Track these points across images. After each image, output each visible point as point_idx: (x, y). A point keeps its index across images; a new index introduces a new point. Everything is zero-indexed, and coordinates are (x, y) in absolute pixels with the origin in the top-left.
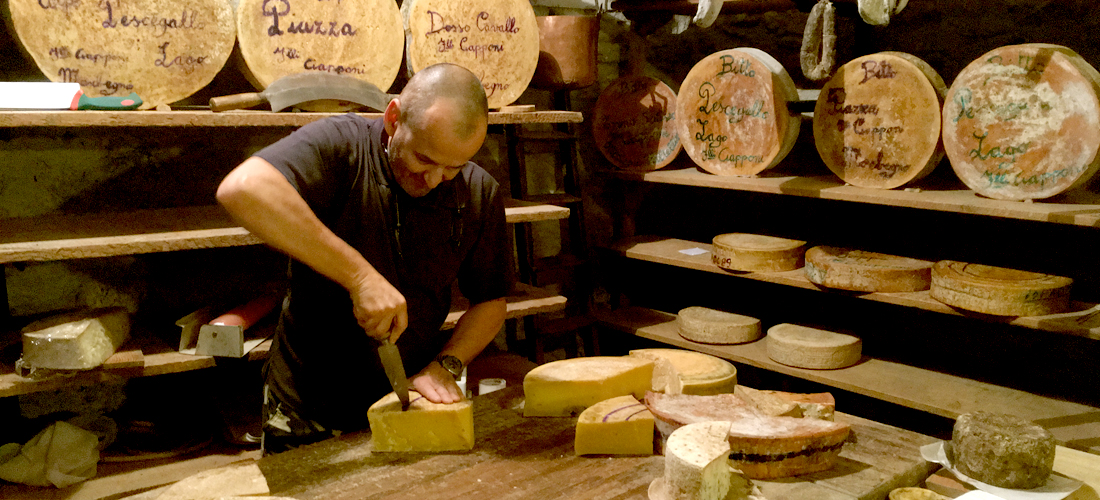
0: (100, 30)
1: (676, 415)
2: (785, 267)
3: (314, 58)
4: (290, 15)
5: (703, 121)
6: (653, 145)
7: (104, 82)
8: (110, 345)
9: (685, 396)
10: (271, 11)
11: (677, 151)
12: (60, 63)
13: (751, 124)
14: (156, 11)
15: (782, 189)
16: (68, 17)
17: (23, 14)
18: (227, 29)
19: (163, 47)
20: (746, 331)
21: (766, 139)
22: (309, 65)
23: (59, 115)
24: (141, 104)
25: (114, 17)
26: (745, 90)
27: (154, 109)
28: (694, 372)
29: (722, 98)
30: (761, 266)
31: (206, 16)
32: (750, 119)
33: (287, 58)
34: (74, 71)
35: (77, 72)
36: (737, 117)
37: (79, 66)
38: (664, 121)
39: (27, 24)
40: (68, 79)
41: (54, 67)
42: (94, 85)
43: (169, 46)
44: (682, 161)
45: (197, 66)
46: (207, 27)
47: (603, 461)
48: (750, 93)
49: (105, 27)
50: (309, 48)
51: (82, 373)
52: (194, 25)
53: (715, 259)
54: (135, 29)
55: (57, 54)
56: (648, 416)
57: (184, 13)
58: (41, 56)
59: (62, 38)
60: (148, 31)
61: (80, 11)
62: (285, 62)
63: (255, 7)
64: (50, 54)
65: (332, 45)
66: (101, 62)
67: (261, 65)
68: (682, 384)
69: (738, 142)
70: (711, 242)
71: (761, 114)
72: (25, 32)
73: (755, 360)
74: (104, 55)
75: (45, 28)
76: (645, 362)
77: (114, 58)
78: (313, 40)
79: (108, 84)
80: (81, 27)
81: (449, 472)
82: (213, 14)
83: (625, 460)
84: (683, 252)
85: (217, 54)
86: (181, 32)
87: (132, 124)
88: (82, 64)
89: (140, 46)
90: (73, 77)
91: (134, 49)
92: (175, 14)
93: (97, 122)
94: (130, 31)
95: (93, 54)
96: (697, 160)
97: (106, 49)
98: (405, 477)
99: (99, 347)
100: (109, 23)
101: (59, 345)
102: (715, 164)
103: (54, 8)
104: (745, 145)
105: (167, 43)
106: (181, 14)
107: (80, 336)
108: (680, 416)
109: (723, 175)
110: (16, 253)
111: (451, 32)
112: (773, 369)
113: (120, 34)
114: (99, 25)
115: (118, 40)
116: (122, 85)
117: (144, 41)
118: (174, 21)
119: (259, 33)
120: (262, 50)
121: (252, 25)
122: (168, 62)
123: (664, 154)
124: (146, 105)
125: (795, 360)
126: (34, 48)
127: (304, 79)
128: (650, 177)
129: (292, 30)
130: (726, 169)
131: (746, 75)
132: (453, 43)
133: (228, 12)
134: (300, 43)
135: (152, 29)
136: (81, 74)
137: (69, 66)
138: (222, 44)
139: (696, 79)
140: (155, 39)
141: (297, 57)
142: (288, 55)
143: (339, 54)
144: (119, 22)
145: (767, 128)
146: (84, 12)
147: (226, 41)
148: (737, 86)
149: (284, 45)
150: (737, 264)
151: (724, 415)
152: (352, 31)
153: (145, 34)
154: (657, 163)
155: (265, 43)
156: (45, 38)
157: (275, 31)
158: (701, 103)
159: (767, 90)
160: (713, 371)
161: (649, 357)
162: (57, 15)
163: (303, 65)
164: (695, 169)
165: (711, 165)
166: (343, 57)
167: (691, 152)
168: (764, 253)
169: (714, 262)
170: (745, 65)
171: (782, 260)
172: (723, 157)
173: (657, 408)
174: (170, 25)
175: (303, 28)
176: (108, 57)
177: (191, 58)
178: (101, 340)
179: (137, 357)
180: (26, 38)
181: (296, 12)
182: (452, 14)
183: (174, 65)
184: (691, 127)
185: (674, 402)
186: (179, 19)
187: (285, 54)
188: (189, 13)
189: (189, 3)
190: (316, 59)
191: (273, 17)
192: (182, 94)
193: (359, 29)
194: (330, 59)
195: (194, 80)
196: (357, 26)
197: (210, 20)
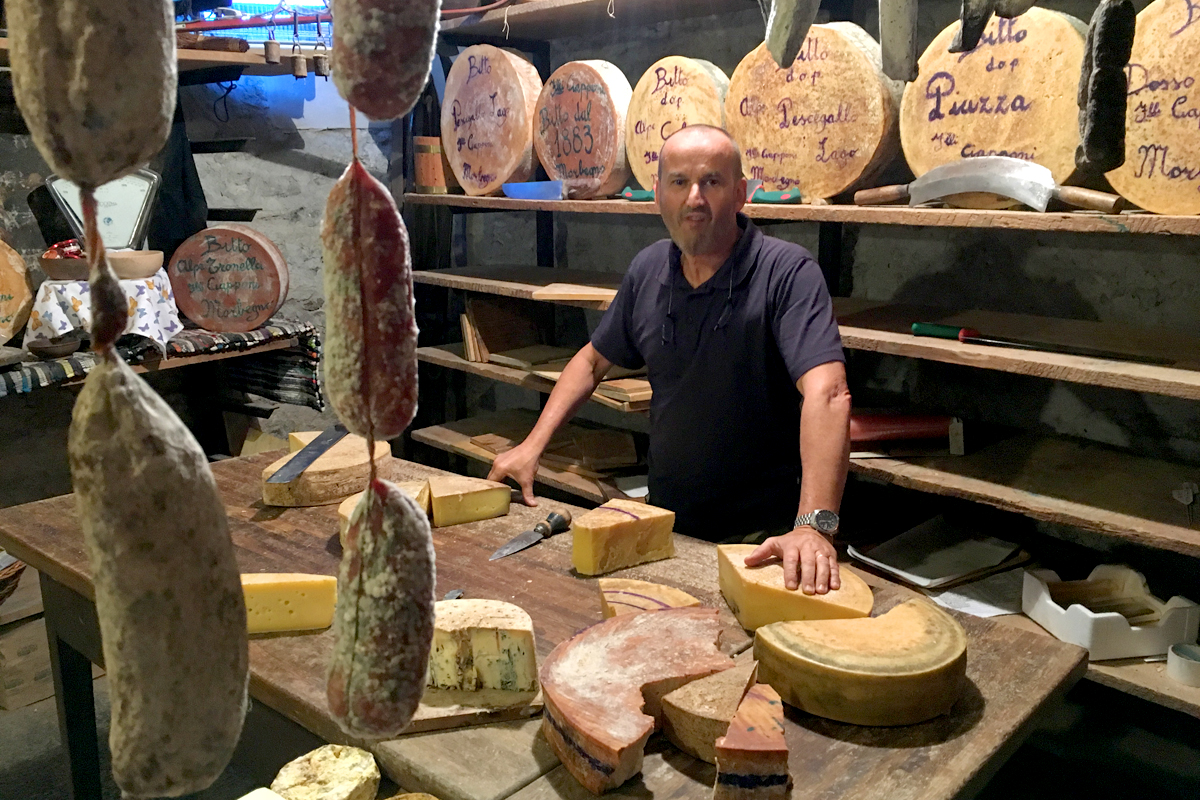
0: (778, 131)
3: (973, 143)
4: (954, 92)
7: (780, 177)
10: (935, 91)
12: (752, 162)
14: (818, 108)
16: (758, 122)
17: (731, 122)
18: (875, 118)
19: (823, 143)
22: (967, 151)
25: (788, 118)
27: (810, 203)
31: (860, 108)
33: (944, 145)
34: (760, 168)
35: (762, 169)
37: (764, 164)
40: (757, 176)
41: (749, 166)
42: (773, 180)
43: (827, 141)
45: (849, 160)
49: (781, 128)
50: (970, 132)
52: (848, 118)
54: (802, 127)
55: (751, 155)
57: (840, 106)
59: (754, 140)
60: (812, 129)
62: (942, 151)
63: (919, 90)
64: (747, 154)
65: (997, 124)
66: (778, 159)
67: (916, 155)
74: (780, 153)
75: (744, 133)
77: (787, 156)
78: (975, 121)
79: (782, 180)
80: (766, 129)
82: (865, 104)
85: (867, 146)
86: (837, 127)
88: (766, 163)
89: (806, 143)
90: (761, 174)
91: (801, 145)
92: (833, 109)
94: (798, 130)
95: (773, 153)
97: (782, 148)
100: (784, 124)
103: (750, 114)
105: (825, 139)
106: (837, 107)
111: (1158, 91)
113: (791, 133)
114: (777, 127)
115: (790, 139)
116: (792, 180)
117: (809, 138)
118: (831, 116)
119: (920, 120)
120: (920, 138)
121: (914, 111)
122: (826, 157)
127: (957, 169)
129: (954, 111)
132: (1160, 107)
133: (877, 100)
134: (960, 126)
135: (815, 126)
136: (766, 171)
137: (758, 165)
138: (871, 135)
140: (817, 135)
141: (955, 143)
142: (946, 142)
143: (1006, 135)
144: (791, 122)
147: (875, 132)
149: (943, 131)
152: (1025, 105)
153: (809, 131)
155: (925, 129)
156: (744, 141)
157: (936, 114)
162: (751, 120)
163: (960, 151)
166: (1009, 140)
174: (828, 121)
175: (966, 107)
176: (783, 155)
177: (844, 151)
181: (961, 90)
182: (1164, 63)
186: (835, 113)
187: (943, 141)
188: (845, 106)
189: (844, 96)
190: (976, 144)
191: (935, 99)
192: (836, 188)
193: (1034, 101)
194: (992, 142)
195: (846, 175)
196: (1033, 98)
197: (861, 112)
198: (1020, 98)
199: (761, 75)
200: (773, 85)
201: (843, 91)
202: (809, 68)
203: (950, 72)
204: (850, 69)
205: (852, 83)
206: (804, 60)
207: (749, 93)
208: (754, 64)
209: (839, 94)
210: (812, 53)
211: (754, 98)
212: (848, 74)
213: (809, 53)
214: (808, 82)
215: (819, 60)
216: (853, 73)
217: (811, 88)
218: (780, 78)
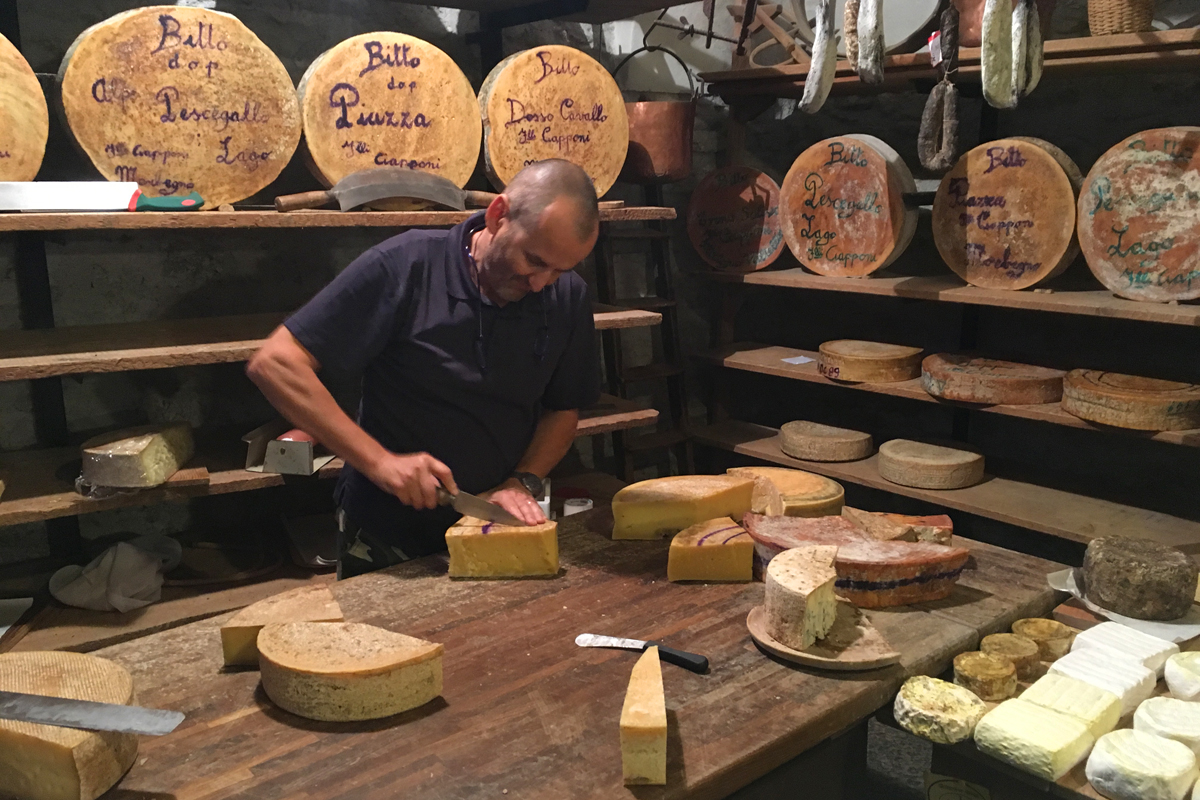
0: (158, 124)
1: (776, 538)
2: (899, 377)
3: (385, 152)
4: (359, 104)
5: (809, 216)
6: (754, 245)
7: (163, 179)
8: (173, 461)
9: (787, 518)
10: (339, 101)
11: (780, 249)
12: (117, 161)
13: (863, 219)
14: (216, 103)
15: (896, 290)
16: (124, 111)
17: (77, 108)
18: (292, 121)
19: (225, 143)
20: (856, 447)
21: (879, 235)
22: (380, 159)
23: (117, 217)
24: (202, 204)
25: (173, 110)
26: (856, 182)
27: (216, 209)
28: (798, 491)
29: (831, 190)
30: (872, 376)
31: (271, 108)
32: (862, 214)
33: (356, 152)
34: (131, 168)
35: (135, 170)
36: (847, 211)
37: (137, 163)
38: (766, 215)
39: (82, 119)
40: (125, 178)
41: (110, 165)
42: (154, 184)
43: (231, 141)
44: (786, 260)
45: (261, 162)
46: (271, 120)
47: (698, 587)
48: (861, 185)
49: (164, 121)
50: (380, 142)
51: (145, 491)
52: (257, 118)
53: (821, 369)
54: (195, 122)
55: (113, 151)
56: (747, 539)
57: (247, 104)
58: (97, 153)
59: (118, 133)
60: (209, 125)
61: (137, 104)
62: (354, 157)
63: (322, 98)
64: (106, 150)
65: (404, 137)
66: (159, 159)
67: (328, 160)
68: (785, 505)
69: (848, 239)
70: (817, 350)
71: (874, 207)
72: (80, 127)
73: (865, 478)
74: (162, 151)
75: (101, 123)
76: (744, 482)
77: (174, 154)
78: (384, 132)
79: (167, 183)
80: (138, 121)
81: (532, 599)
82: (277, 105)
83: (722, 586)
84: (787, 360)
85: (282, 149)
86: (244, 126)
87: (194, 226)
88: (140, 162)
89: (202, 141)
90: (131, 176)
91: (194, 145)
92: (237, 106)
93: (157, 224)
94: (190, 125)
95: (152, 151)
96: (804, 260)
97: (165, 145)
98: (485, 603)
99: (162, 464)
101: (121, 461)
102: (822, 264)
103: (110, 101)
104: (856, 242)
105: (229, 138)
106: (243, 105)
107: (142, 452)
108: (782, 540)
109: (831, 276)
110: (74, 364)
111: (533, 122)
112: (885, 489)
113: (179, 129)
114: (157, 119)
115: (178, 135)
116: (182, 184)
117: (205, 136)
118: (236, 114)
119: (327, 126)
120: (329, 144)
121: (318, 117)
123: (766, 254)
124: (208, 205)
125: (908, 479)
126: (90, 146)
127: (374, 175)
128: (751, 279)
129: (362, 121)
130: (834, 269)
131: (858, 164)
132: (535, 134)
133: (293, 103)
134: (370, 136)
135: (213, 123)
136: (140, 173)
137: (125, 164)
138: (287, 138)
139: (802, 169)
140: (216, 133)
141: (367, 151)
142: (358, 149)
143: (413, 147)
144: (178, 116)
145: (880, 224)
146: (141, 105)
147: (292, 135)
148: (848, 177)
149: (354, 138)
150: (845, 374)
151: (831, 539)
152: (426, 122)
153: (206, 128)
154: (758, 263)
155: (334, 136)
156: (101, 134)
157: (343, 123)
158: (807, 197)
159: (880, 181)
160: (818, 492)
161: (748, 476)
162: (113, 110)
163: (373, 159)
164: (800, 269)
165: (818, 265)
166: (416, 151)
167: (796, 250)
168: (876, 362)
169: (821, 372)
170: (856, 153)
171: (896, 370)
172: (832, 254)
173: (757, 531)
174: (232, 119)
175: (373, 119)
176: (167, 154)
177: (254, 154)
178: (164, 457)
179: (201, 474)
180: (80, 135)
181: (366, 102)
182: (534, 101)
183: (237, 162)
184: (796, 223)
185: (776, 524)
186: (241, 112)
187: (354, 148)
188: (252, 105)
189: (252, 94)
190: (388, 153)
191: (341, 108)
192: (245, 192)
193: (433, 120)
194: (402, 153)
195: (258, 178)
196: (432, 117)
197: (274, 113)
198: (420, 115)
199: (128, 54)
200: (148, 69)
201: (249, 88)
202: (201, 57)
203: (352, 85)
204: (257, 66)
205: (261, 81)
206: (193, 46)
207: (108, 73)
208: (114, 39)
209: (245, 91)
210: (204, 41)
211: (114, 81)
212: (255, 71)
213: (200, 39)
214: (201, 72)
215: (216, 50)
216: (262, 70)
217: (207, 80)
218: (158, 61)
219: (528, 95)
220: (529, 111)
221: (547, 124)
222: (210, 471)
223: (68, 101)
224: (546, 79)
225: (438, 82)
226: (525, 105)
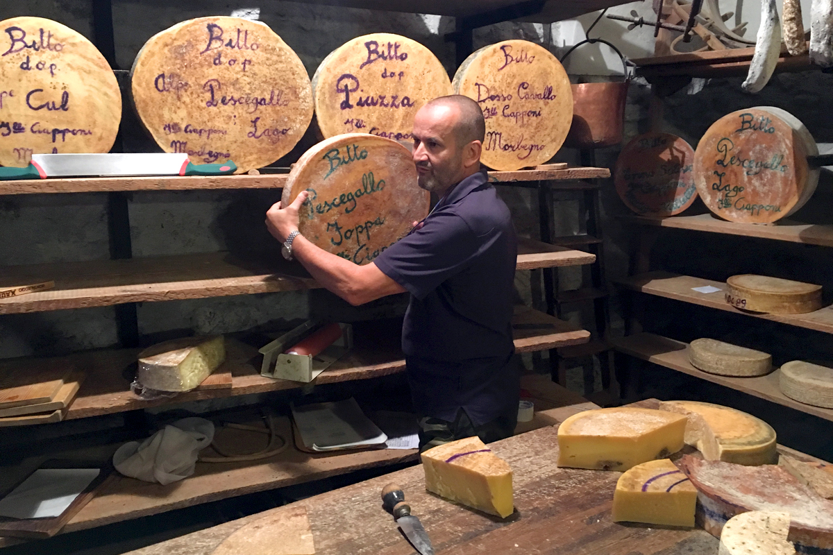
0: (204, 108)
1: (719, 489)
2: (801, 310)
3: (377, 127)
4: (359, 90)
5: (720, 172)
6: (670, 195)
7: (207, 151)
8: (206, 368)
9: (726, 464)
10: (343, 88)
11: (693, 200)
12: (172, 137)
13: (769, 176)
14: (249, 92)
15: (801, 238)
16: (179, 98)
17: (143, 96)
18: (306, 104)
19: (255, 122)
20: (758, 365)
21: (784, 190)
22: (374, 133)
23: (169, 180)
24: (236, 170)
25: (216, 97)
26: (764, 145)
27: (246, 173)
28: (733, 434)
29: (740, 152)
30: (776, 308)
31: (290, 95)
32: (768, 172)
33: (355, 127)
34: (183, 143)
35: (186, 144)
36: (755, 169)
37: (187, 138)
38: (681, 174)
39: (147, 105)
40: (178, 150)
41: (167, 140)
42: (199, 154)
43: (260, 120)
44: (698, 207)
45: (281, 137)
46: (291, 104)
47: (643, 532)
48: (769, 148)
49: (209, 106)
50: (374, 119)
51: (181, 394)
52: (279, 102)
53: (729, 299)
54: (233, 106)
55: (169, 129)
56: (688, 488)
57: (272, 92)
58: (157, 130)
59: (174, 116)
60: (243, 109)
61: (188, 93)
62: (354, 131)
63: (330, 85)
64: (165, 129)
65: (393, 115)
66: (205, 135)
67: (334, 134)
68: (721, 448)
69: (755, 193)
70: (725, 282)
71: (780, 167)
72: (145, 111)
73: (767, 394)
74: (207, 129)
75: (161, 108)
76: (678, 418)
77: (215, 131)
78: (377, 112)
79: (210, 154)
80: (189, 106)
82: (295, 92)
83: (666, 532)
84: (695, 289)
85: (298, 126)
86: (269, 109)
87: (227, 187)
88: (190, 138)
89: (237, 121)
90: (182, 148)
91: (231, 124)
92: (265, 93)
93: (199, 186)
94: (228, 109)
95: (199, 129)
96: (714, 209)
97: (209, 124)
99: (196, 371)
100: (212, 103)
101: (164, 371)
102: (731, 212)
103: (168, 91)
104: (762, 195)
105: (258, 118)
106: (270, 93)
107: (180, 364)
108: (725, 492)
109: (738, 222)
110: (133, 295)
111: (495, 101)
112: (786, 404)
113: (220, 112)
114: (204, 104)
115: (220, 117)
116: (221, 154)
117: (239, 117)
118: (264, 99)
119: (333, 108)
120: (335, 122)
121: (327, 101)
122: (258, 133)
123: (681, 202)
124: (240, 170)
125: (808, 398)
126: (152, 125)
128: (668, 223)
129: (360, 104)
130: (742, 217)
131: (766, 131)
132: (497, 110)
133: (308, 90)
134: (366, 115)
135: (246, 106)
136: (189, 145)
137: (179, 139)
138: (302, 118)
139: (715, 135)
140: (248, 115)
141: (364, 126)
142: (356, 125)
143: (399, 123)
144: (220, 102)
145: (785, 181)
146: (192, 93)
147: (306, 115)
148: (756, 142)
149: (353, 117)
150: (752, 305)
151: (774, 494)
152: (410, 103)
153: (240, 111)
154: (673, 210)
155: (338, 115)
156: (161, 117)
157: (346, 105)
158: (719, 157)
159: (786, 145)
160: (752, 435)
161: (681, 411)
162: (170, 97)
164: (708, 215)
165: (727, 213)
166: (402, 125)
167: (707, 200)
168: (781, 296)
169: (728, 302)
170: (765, 122)
171: (798, 304)
172: (740, 205)
173: (699, 479)
174: (260, 103)
175: (369, 101)
176: (211, 131)
177: (277, 130)
178: (199, 365)
179: (226, 379)
180: (145, 117)
181: (364, 89)
182: (497, 85)
183: (263, 137)
184: (708, 178)
185: (715, 471)
186: (268, 97)
187: (354, 124)
188: (277, 92)
189: (276, 84)
190: (379, 128)
191: (345, 94)
192: (268, 160)
193: (416, 101)
194: (391, 127)
195: (279, 149)
196: (415, 99)
197: (293, 98)
198: (406, 98)
199: (182, 55)
200: (197, 66)
201: (275, 80)
202: (238, 56)
203: (354, 75)
204: (281, 62)
205: (284, 73)
206: (233, 47)
207: (167, 70)
208: (173, 43)
209: (271, 81)
210: (241, 43)
211: (172, 76)
212: (280, 66)
213: (238, 42)
214: (238, 67)
215: (250, 50)
216: (285, 65)
217: (242, 73)
218: (205, 60)
219: (492, 80)
220: (492, 93)
221: (507, 102)
222: (234, 375)
223: (136, 91)
224: (507, 68)
225: (421, 71)
226: (489, 88)
